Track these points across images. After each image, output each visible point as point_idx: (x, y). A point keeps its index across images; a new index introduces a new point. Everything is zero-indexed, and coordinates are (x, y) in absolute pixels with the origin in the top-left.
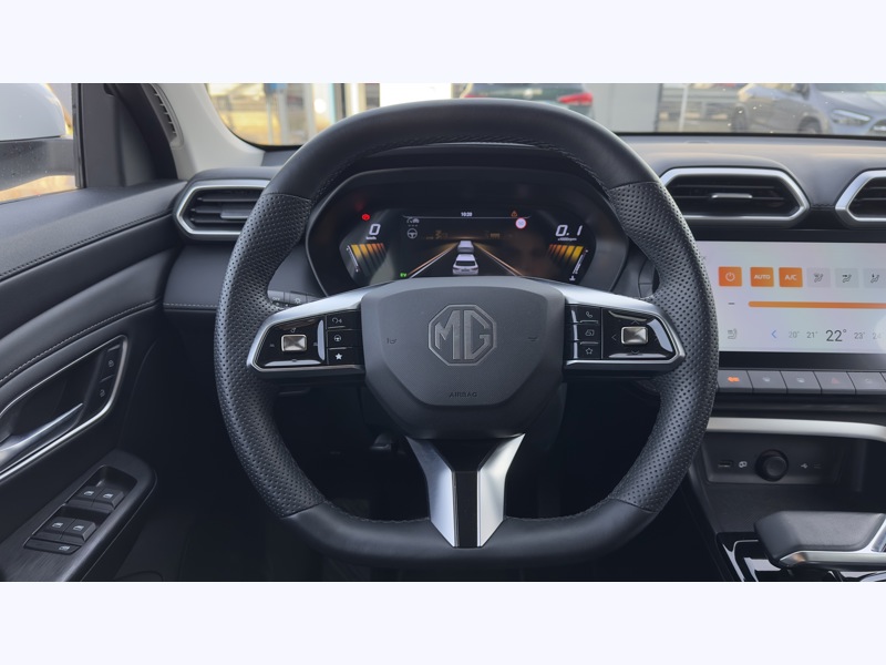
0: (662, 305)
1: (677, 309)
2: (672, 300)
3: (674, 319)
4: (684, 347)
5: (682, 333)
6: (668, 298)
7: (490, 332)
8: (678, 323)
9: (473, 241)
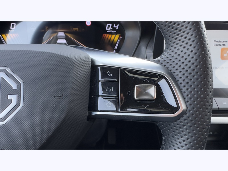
0: (167, 66)
1: (180, 69)
2: (176, 61)
3: (178, 78)
4: (186, 102)
5: (184, 90)
6: (173, 59)
7: (17, 92)
8: (181, 81)
9: (65, 32)
